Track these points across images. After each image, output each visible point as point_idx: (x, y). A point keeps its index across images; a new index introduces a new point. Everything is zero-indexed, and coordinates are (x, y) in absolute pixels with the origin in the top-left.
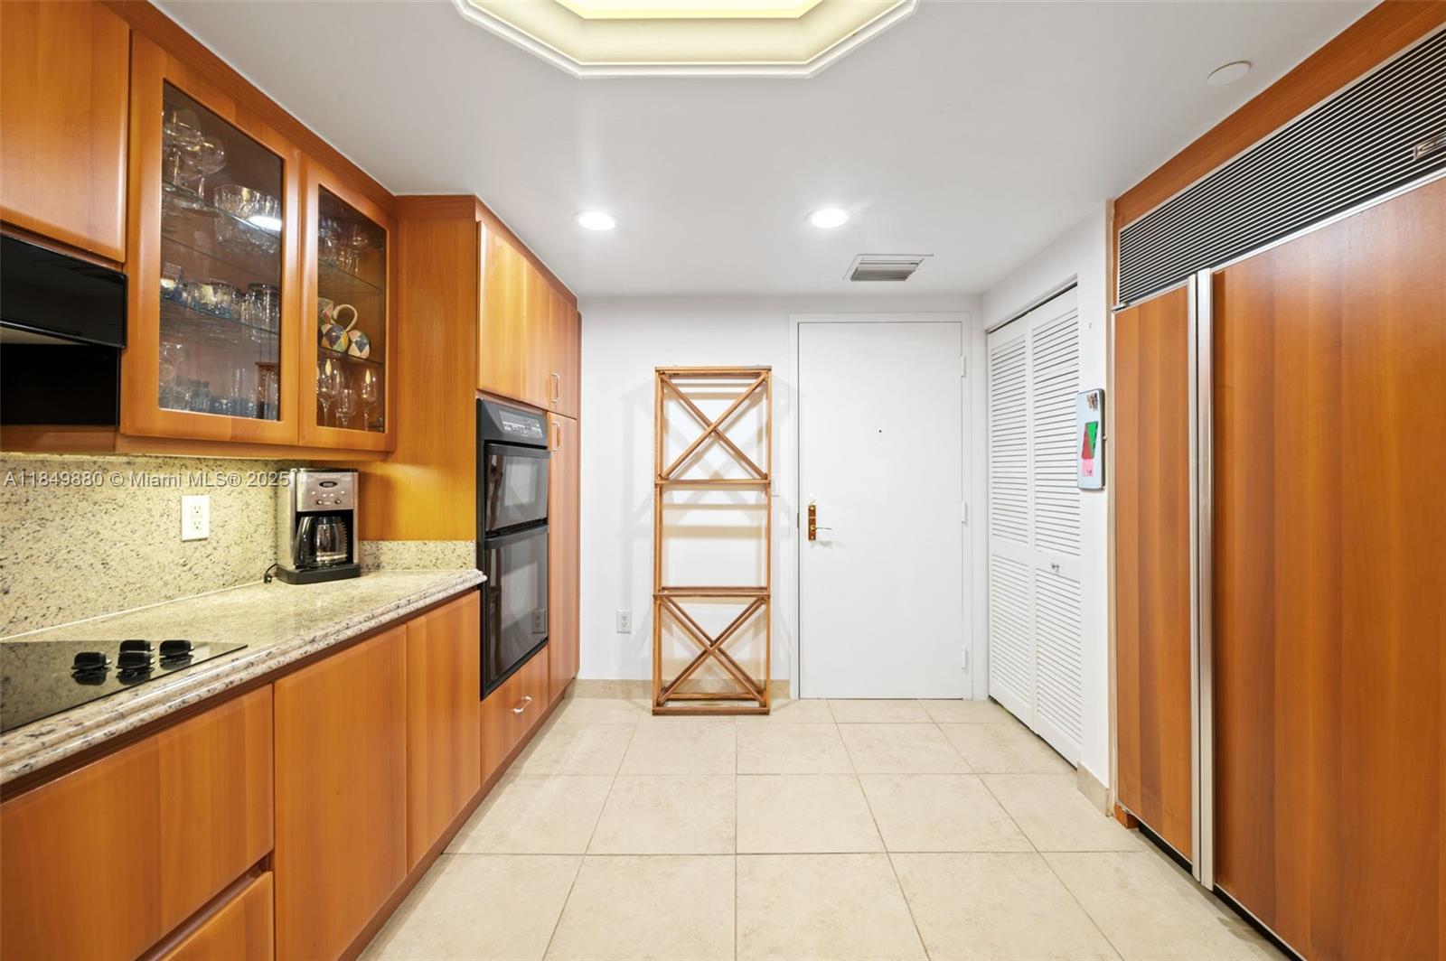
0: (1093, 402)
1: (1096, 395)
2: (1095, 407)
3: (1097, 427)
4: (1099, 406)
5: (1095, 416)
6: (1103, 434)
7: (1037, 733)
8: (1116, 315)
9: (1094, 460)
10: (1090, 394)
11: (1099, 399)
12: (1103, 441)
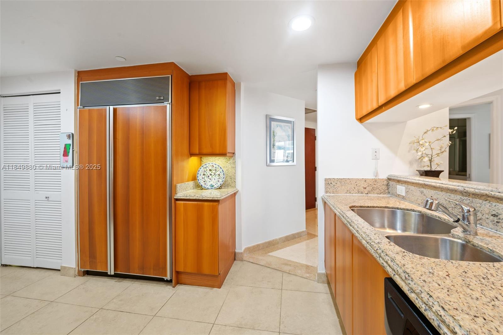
0: (69, 137)
1: (70, 135)
2: (70, 139)
3: (70, 146)
4: (71, 138)
5: (70, 142)
6: (73, 148)
7: (36, 267)
8: (79, 110)
9: (69, 157)
10: (67, 134)
11: (71, 136)
12: (73, 151)
